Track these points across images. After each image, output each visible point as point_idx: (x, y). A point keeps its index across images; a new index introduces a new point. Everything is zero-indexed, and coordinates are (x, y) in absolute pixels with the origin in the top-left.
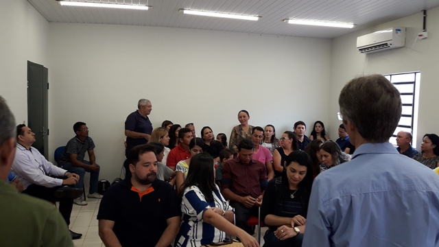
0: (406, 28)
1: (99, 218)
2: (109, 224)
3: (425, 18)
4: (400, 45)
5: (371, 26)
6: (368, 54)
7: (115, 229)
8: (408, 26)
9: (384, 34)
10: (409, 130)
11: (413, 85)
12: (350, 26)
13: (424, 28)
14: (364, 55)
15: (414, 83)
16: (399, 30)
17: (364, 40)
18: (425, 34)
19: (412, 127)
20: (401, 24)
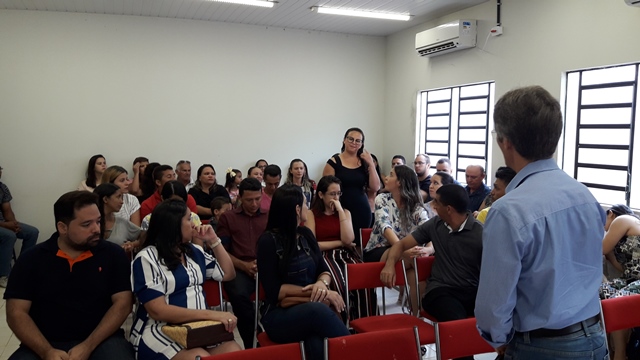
0: (477, 22)
1: (6, 297)
2: (22, 305)
3: (499, 6)
4: (470, 45)
5: (434, 17)
6: (431, 58)
7: (33, 313)
8: (478, 19)
9: (448, 29)
10: (481, 163)
11: (486, 100)
12: (405, 17)
13: (498, 21)
14: (425, 59)
15: (488, 97)
16: (468, 24)
17: (425, 38)
18: (499, 30)
19: (485, 158)
20: (470, 16)
